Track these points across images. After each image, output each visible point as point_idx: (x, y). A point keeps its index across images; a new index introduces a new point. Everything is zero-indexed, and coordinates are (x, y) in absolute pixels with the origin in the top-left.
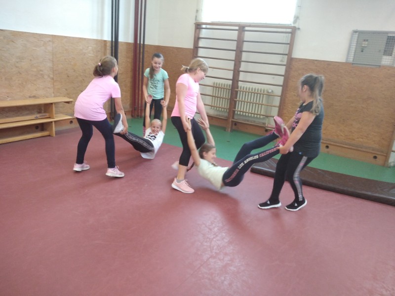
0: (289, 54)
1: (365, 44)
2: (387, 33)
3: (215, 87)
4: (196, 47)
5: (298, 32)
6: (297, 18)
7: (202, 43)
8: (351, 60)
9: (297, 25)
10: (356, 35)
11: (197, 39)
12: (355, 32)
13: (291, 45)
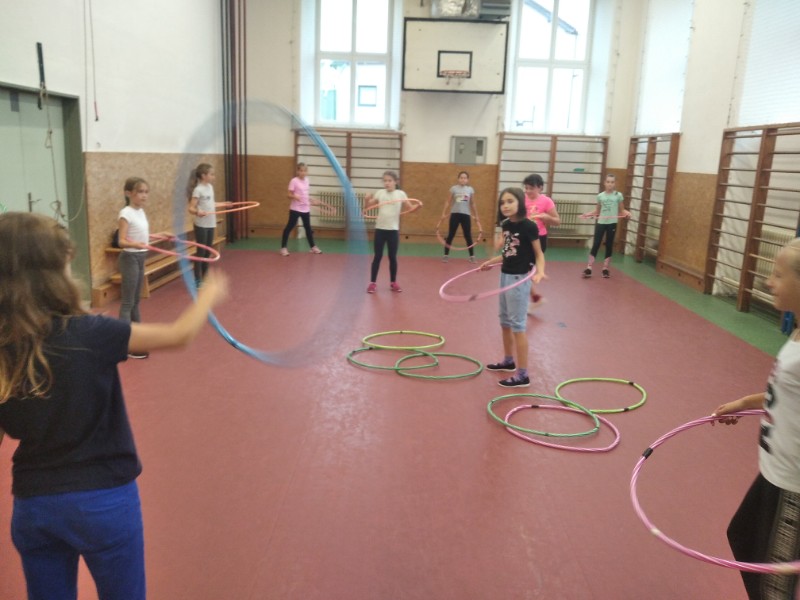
0: (400, 159)
1: (462, 147)
2: (475, 138)
3: (322, 196)
4: (296, 155)
5: (405, 139)
6: (401, 125)
7: (300, 151)
8: (453, 160)
9: (403, 131)
10: (454, 140)
11: (297, 146)
12: (453, 137)
13: (400, 149)
